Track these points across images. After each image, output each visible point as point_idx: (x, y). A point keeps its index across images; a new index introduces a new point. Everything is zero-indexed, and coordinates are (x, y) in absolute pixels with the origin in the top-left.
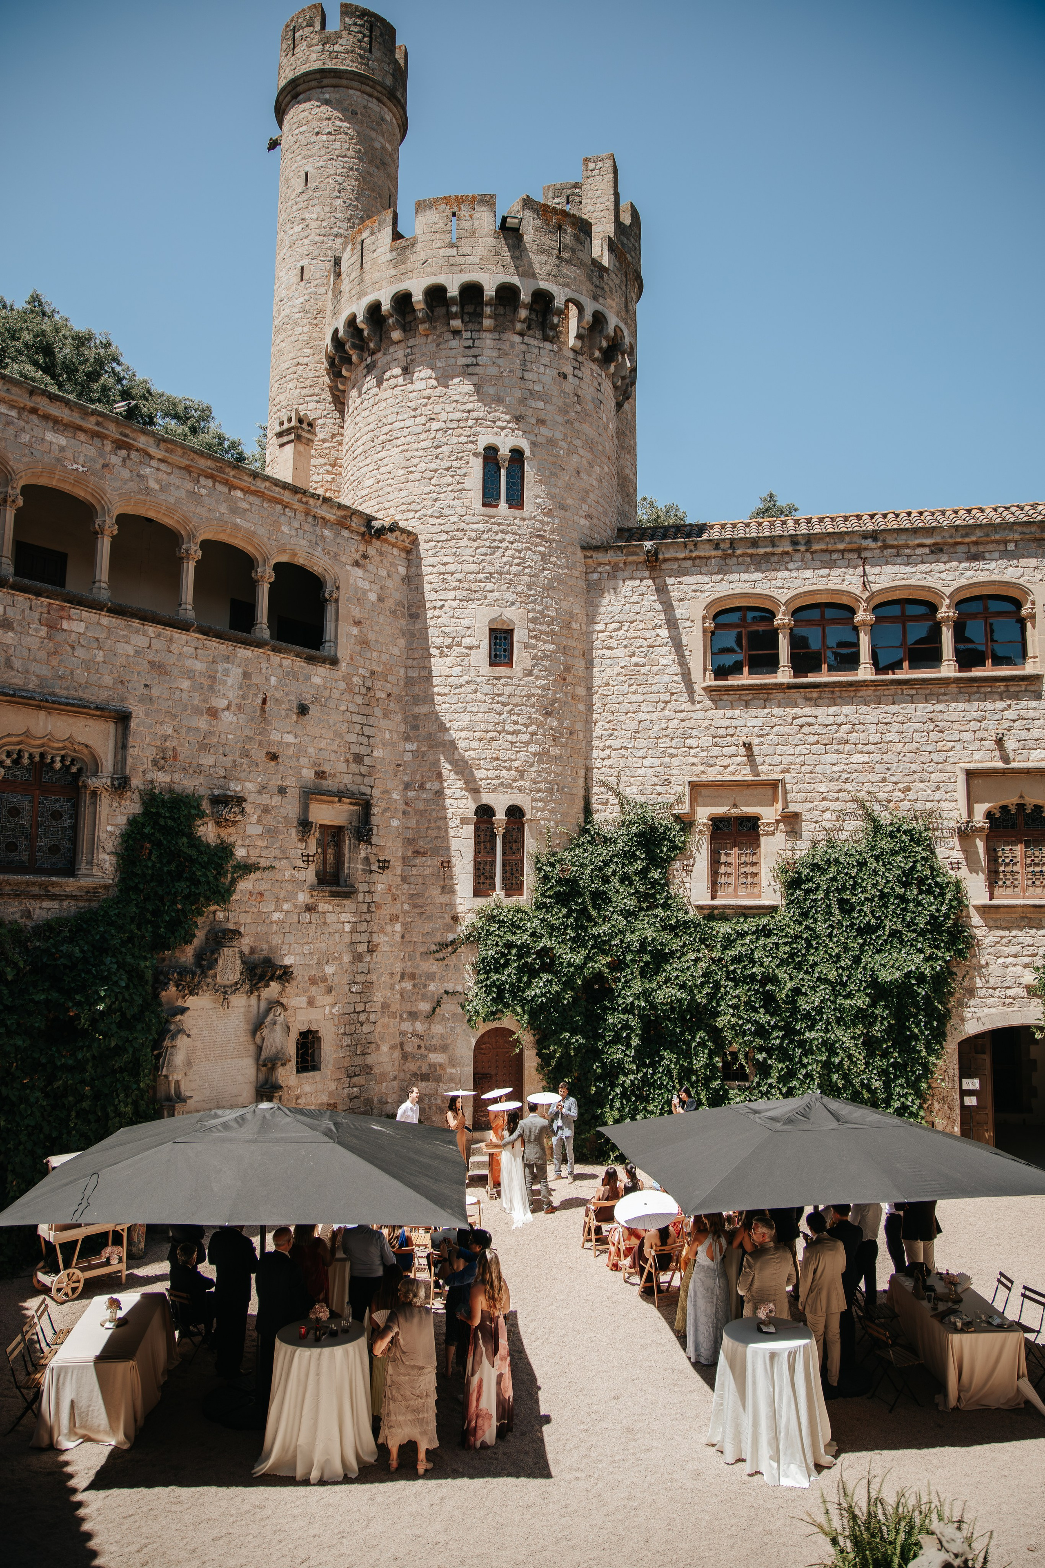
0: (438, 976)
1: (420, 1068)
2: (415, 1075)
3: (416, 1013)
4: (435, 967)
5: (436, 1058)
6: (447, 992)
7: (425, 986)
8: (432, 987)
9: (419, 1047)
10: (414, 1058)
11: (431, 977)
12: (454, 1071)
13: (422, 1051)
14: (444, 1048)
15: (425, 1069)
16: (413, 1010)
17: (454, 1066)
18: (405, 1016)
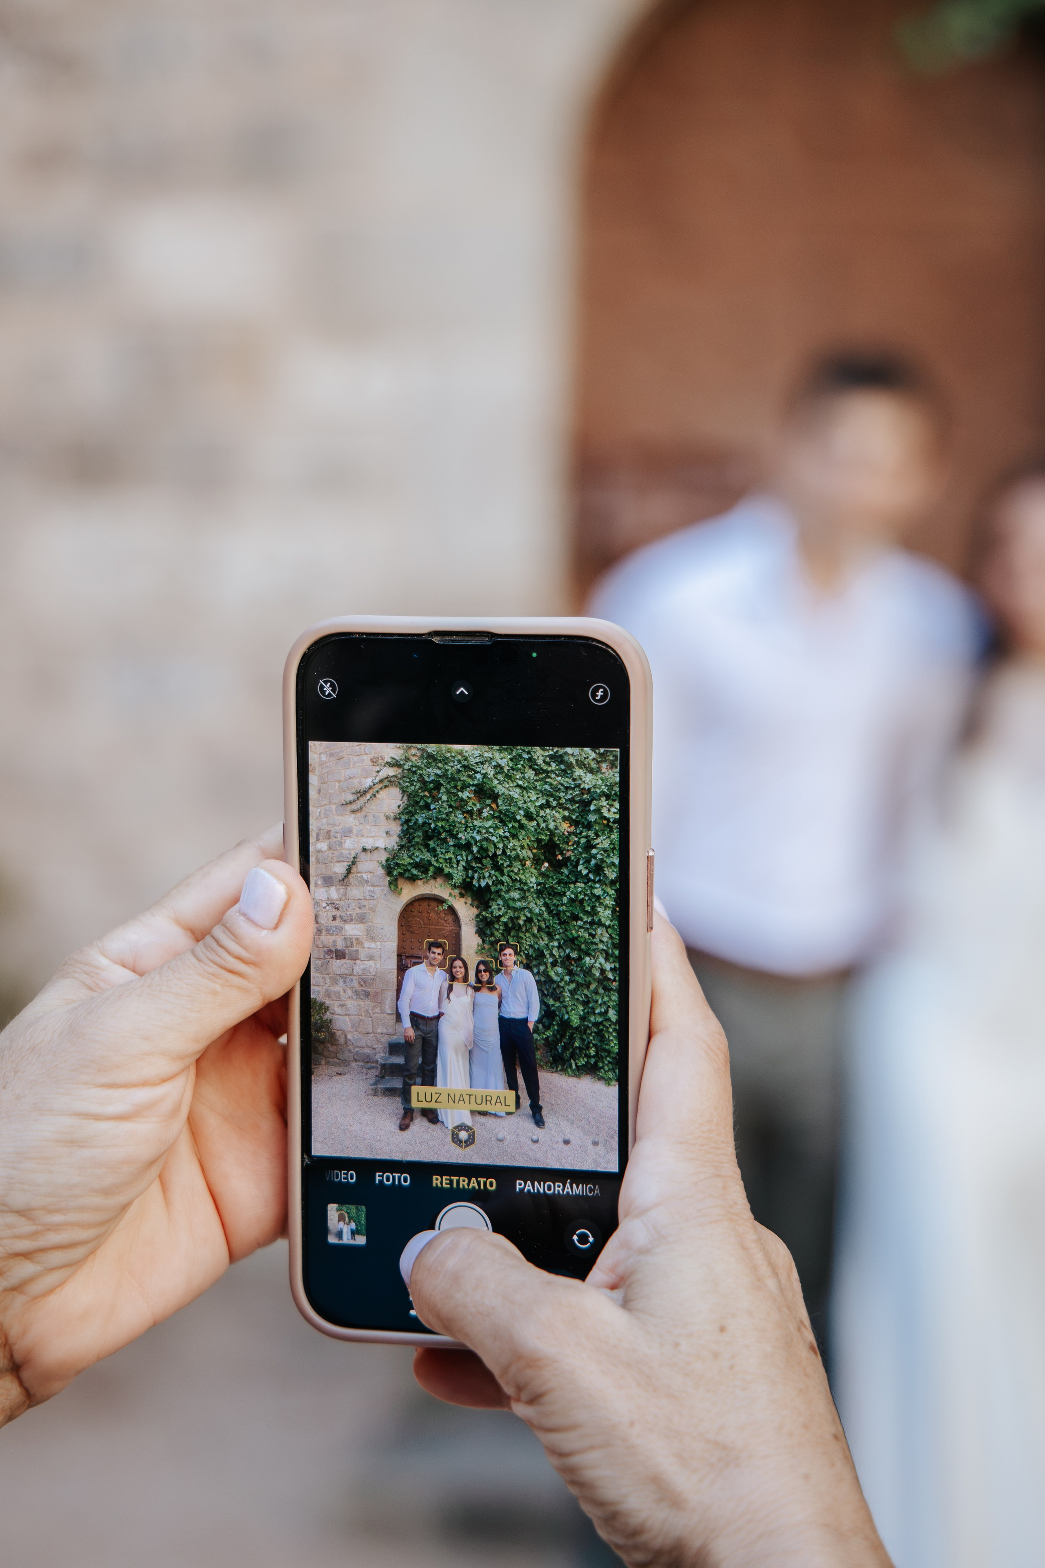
0: (355, 832)
1: (334, 942)
2: (329, 952)
3: (330, 878)
4: (350, 820)
5: (353, 930)
6: (364, 850)
7: (341, 844)
8: (348, 843)
9: (334, 918)
10: (328, 930)
11: (348, 832)
12: (373, 945)
13: (337, 923)
14: (362, 919)
15: (340, 945)
16: (329, 874)
17: (373, 940)
18: (320, 882)
